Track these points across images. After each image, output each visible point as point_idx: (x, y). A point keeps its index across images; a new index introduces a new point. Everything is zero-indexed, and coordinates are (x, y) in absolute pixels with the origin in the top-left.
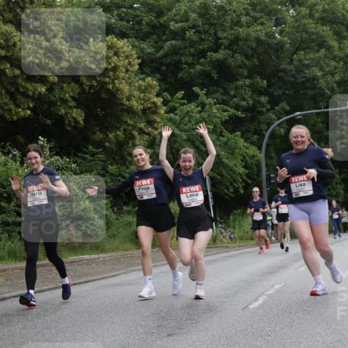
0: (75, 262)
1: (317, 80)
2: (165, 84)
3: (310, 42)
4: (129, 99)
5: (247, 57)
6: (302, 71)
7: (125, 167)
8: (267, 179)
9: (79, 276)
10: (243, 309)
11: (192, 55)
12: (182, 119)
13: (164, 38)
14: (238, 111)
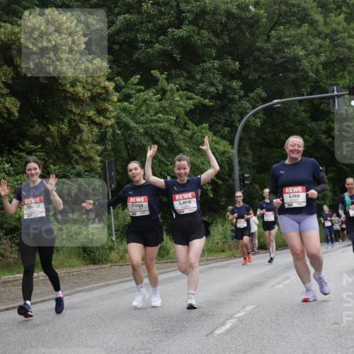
0: (9, 282)
1: (299, 61)
2: (118, 66)
3: (290, 16)
4: (73, 85)
5: (216, 35)
6: (281, 50)
7: (71, 167)
8: (240, 179)
9: (14, 299)
10: (207, 336)
11: (150, 32)
12: (138, 109)
13: (116, 11)
14: (205, 99)
